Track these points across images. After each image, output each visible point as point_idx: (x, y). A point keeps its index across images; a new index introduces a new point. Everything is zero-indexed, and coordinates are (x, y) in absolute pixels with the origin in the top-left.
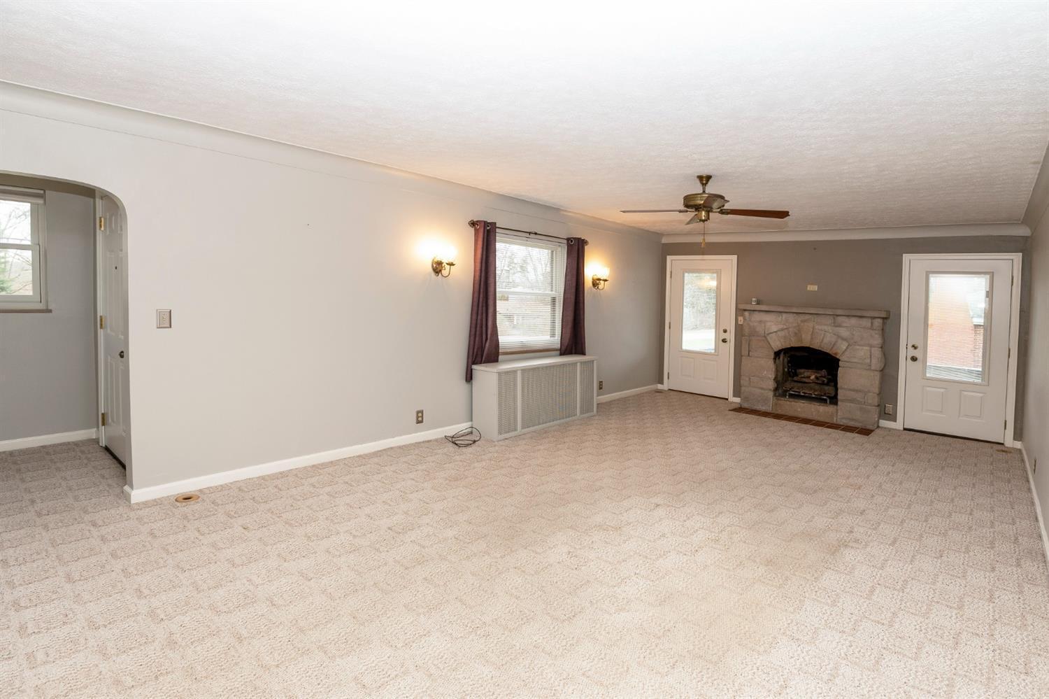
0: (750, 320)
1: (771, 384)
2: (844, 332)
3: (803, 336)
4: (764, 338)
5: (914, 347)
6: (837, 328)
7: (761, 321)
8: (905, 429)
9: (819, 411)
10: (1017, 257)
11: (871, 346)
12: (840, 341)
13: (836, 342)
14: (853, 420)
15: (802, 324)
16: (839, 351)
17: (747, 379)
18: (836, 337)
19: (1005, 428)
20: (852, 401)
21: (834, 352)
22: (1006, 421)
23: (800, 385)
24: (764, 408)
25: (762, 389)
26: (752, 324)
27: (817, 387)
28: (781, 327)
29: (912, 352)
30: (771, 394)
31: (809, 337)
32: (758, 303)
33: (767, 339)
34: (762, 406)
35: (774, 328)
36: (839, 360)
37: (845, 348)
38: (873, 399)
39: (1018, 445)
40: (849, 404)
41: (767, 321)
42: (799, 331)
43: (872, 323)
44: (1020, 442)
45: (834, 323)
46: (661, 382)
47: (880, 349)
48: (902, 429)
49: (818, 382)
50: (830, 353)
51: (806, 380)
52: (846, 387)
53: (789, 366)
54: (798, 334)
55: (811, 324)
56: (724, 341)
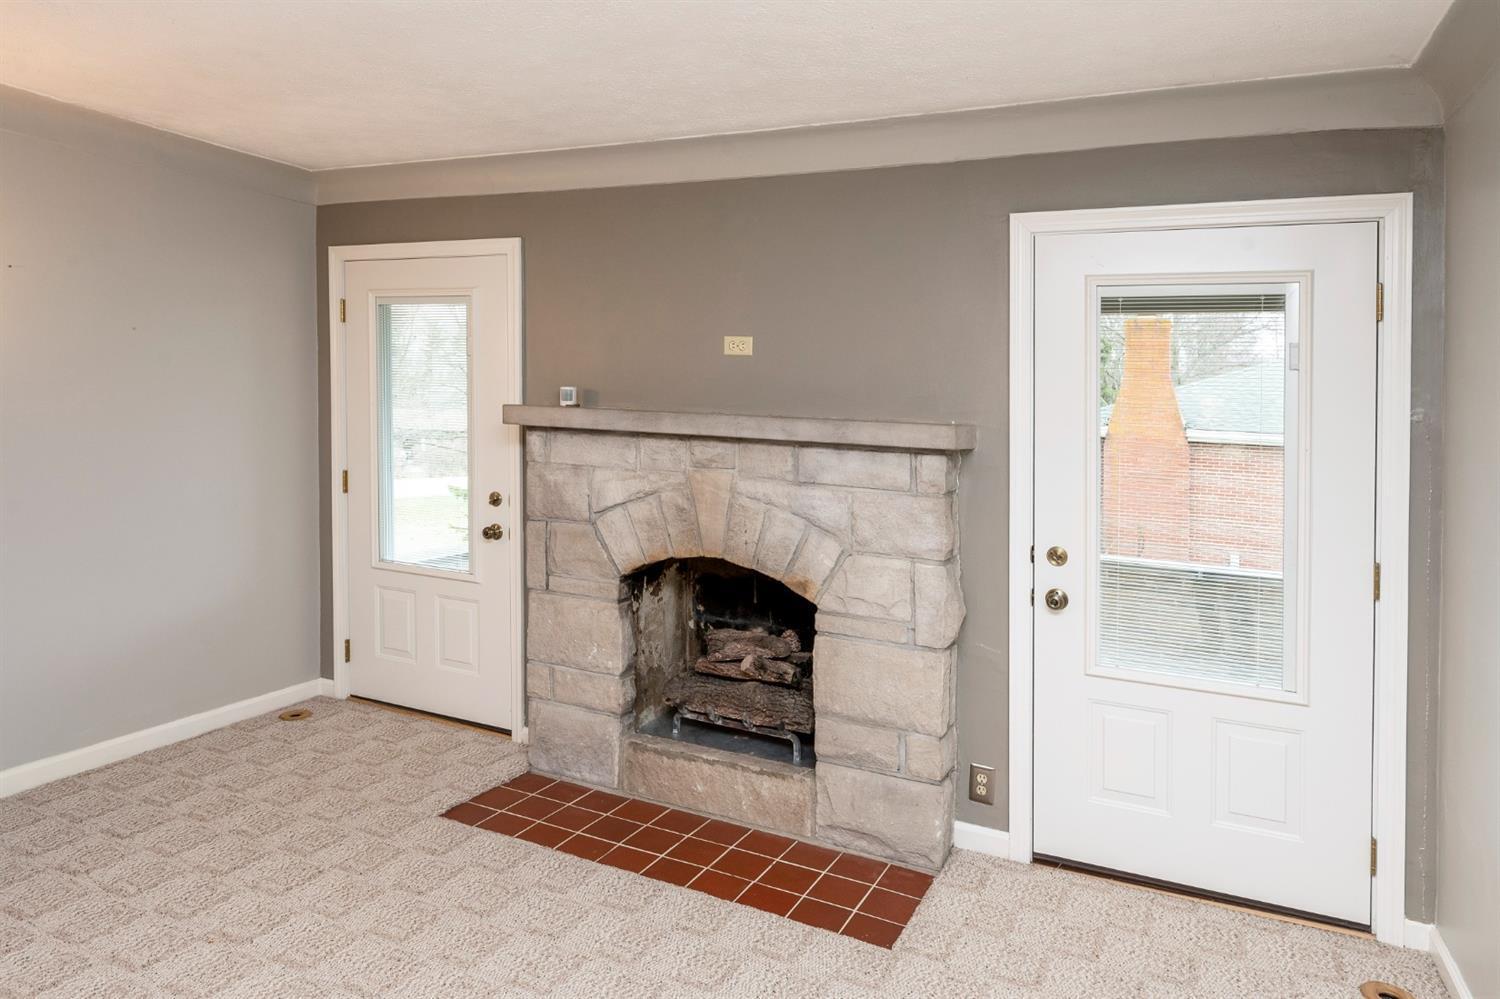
0: (547, 463)
1: (616, 692)
2: (827, 507)
3: (703, 518)
4: (589, 528)
5: (1057, 557)
6: (804, 491)
7: (576, 467)
8: (1040, 860)
9: (758, 796)
10: (1397, 211)
11: (913, 557)
12: (814, 537)
13: (804, 541)
14: (862, 835)
15: (698, 476)
16: (810, 576)
17: (546, 672)
18: (800, 523)
19: (1373, 872)
20: (859, 761)
21: (799, 578)
22: (1374, 843)
23: (712, 687)
24: (595, 778)
25: (590, 708)
26: (551, 478)
27: (761, 697)
28: (636, 486)
29: (1051, 577)
30: (613, 729)
31: (720, 527)
32: (586, 400)
33: (597, 531)
34: (591, 771)
35: (615, 492)
36: (813, 608)
37: (829, 564)
38: (929, 756)
39: (1422, 936)
40: (851, 773)
41: (594, 467)
42: (692, 500)
43: (914, 472)
44: (1431, 927)
45: (796, 468)
46: (327, 671)
47: (942, 570)
48: (1027, 858)
49: (767, 678)
50: (786, 581)
51: (730, 670)
52: (837, 708)
53: (698, 612)
54: (686, 514)
55: (724, 477)
56: (492, 533)
